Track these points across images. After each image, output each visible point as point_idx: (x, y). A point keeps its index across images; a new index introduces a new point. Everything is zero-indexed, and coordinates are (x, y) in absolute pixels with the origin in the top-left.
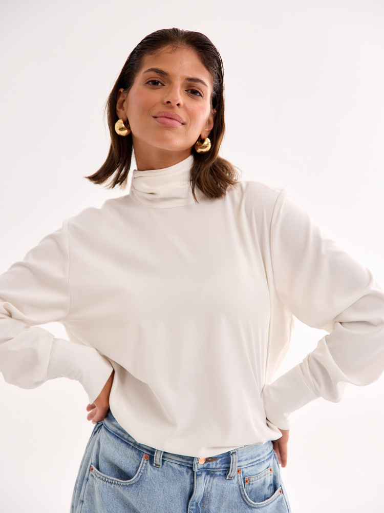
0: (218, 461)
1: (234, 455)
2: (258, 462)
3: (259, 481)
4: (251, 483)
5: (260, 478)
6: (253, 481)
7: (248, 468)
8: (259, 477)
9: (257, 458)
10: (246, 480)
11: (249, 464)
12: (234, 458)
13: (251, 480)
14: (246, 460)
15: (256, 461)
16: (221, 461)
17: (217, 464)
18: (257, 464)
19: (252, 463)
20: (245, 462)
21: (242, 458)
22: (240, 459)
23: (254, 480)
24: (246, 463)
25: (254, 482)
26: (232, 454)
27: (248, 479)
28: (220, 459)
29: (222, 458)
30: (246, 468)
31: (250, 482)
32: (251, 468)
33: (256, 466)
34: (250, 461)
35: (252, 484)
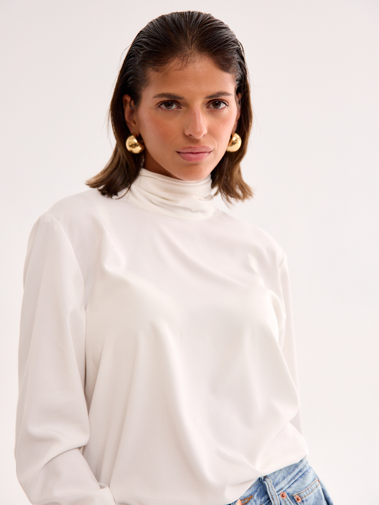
0: (255, 497)
1: (267, 479)
2: (300, 474)
3: (312, 494)
4: (304, 499)
5: (312, 491)
6: (305, 496)
7: (292, 486)
8: (310, 489)
9: (297, 470)
10: (296, 498)
11: (291, 480)
12: (269, 483)
13: (302, 495)
14: (284, 478)
15: (297, 474)
16: (258, 496)
17: (255, 501)
18: (301, 477)
19: (294, 478)
20: (283, 481)
21: (277, 479)
22: (276, 481)
23: (306, 494)
24: (285, 482)
25: (307, 497)
26: (264, 480)
27: (297, 496)
28: (256, 494)
29: (257, 491)
30: (289, 487)
31: (302, 498)
32: (295, 485)
33: (301, 479)
34: (290, 477)
35: (306, 500)
